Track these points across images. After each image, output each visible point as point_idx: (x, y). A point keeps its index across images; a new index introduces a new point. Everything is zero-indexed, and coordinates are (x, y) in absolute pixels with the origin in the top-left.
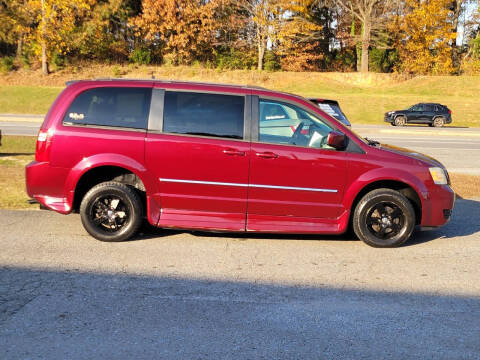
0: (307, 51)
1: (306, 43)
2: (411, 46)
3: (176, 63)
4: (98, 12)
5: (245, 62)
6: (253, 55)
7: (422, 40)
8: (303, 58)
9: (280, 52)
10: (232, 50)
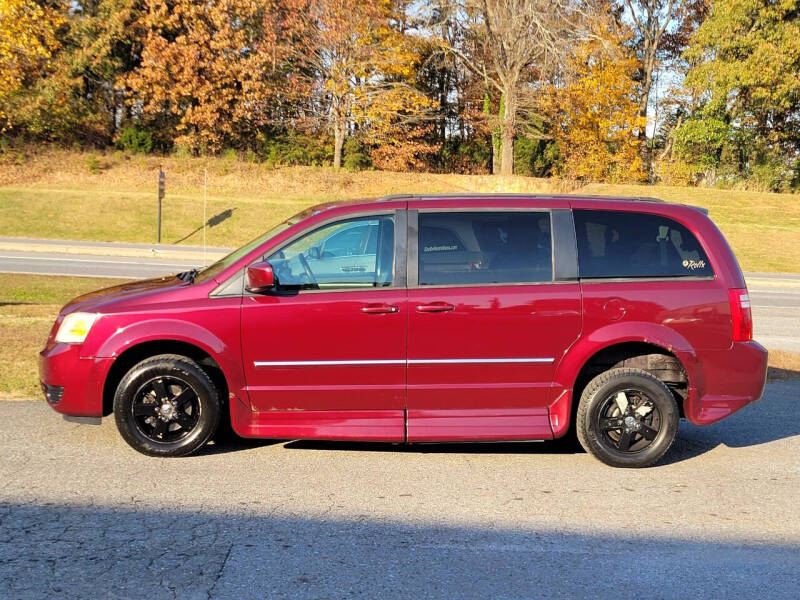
0: (415, 138)
1: (413, 125)
2: (577, 135)
3: (196, 153)
4: (64, 63)
5: (312, 153)
6: (325, 143)
7: (593, 126)
8: (409, 149)
9: (371, 139)
10: (291, 133)
